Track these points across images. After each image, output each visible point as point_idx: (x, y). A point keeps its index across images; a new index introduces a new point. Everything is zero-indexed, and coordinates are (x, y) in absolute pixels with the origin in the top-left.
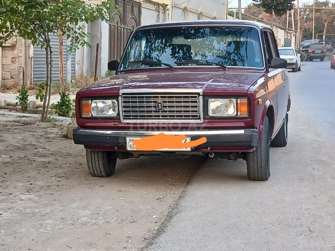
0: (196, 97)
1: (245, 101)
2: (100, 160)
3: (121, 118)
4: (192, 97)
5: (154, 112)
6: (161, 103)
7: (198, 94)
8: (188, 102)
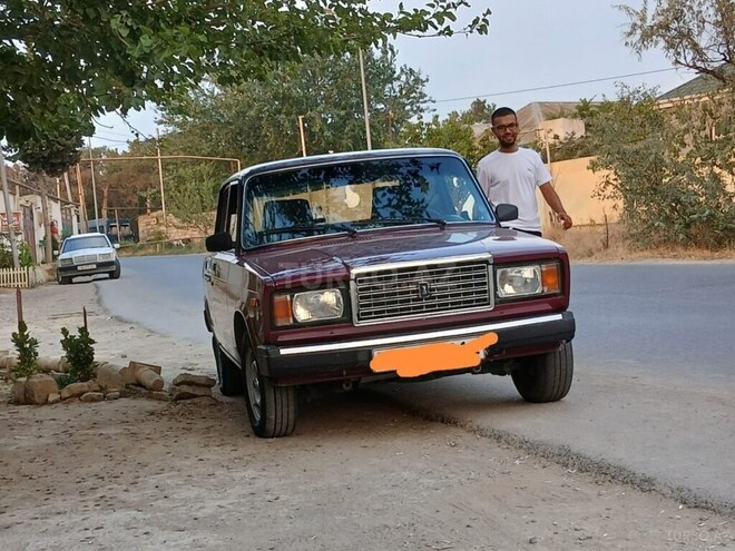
0: (484, 267)
1: (553, 266)
2: (291, 402)
3: (355, 317)
4: (475, 268)
5: (414, 300)
6: (426, 285)
7: (486, 261)
8: (470, 277)
